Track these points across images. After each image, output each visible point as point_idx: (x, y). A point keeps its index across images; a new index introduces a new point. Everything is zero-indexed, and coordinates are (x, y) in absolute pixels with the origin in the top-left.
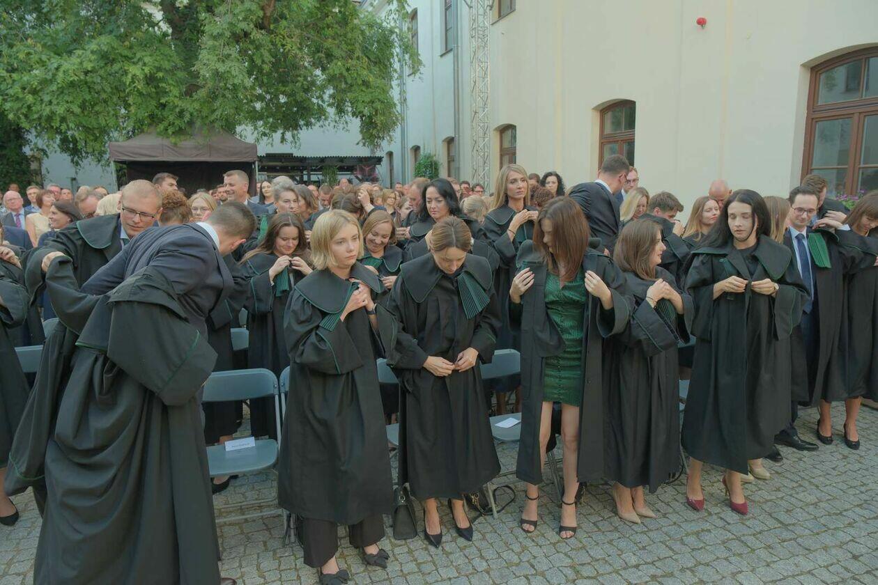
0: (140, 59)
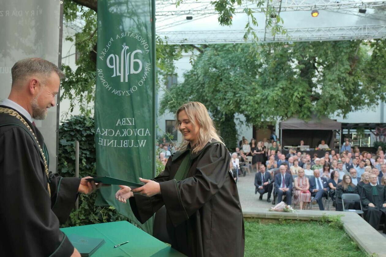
0: (297, 89)
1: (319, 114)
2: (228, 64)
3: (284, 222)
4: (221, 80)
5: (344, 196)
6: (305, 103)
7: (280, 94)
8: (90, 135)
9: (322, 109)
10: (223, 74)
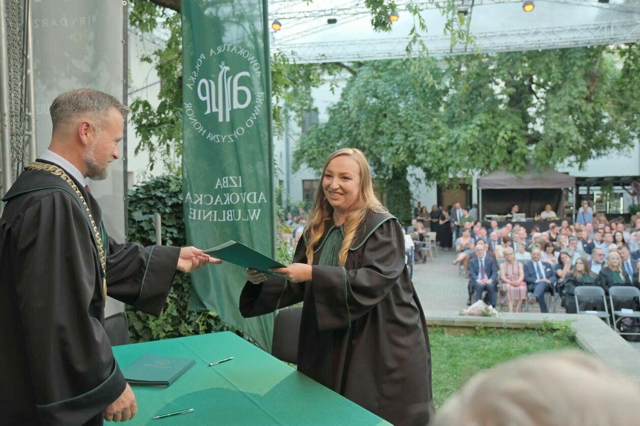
1: (539, 165)
2: (395, 91)
3: (483, 332)
4: (385, 116)
5: (578, 290)
6: (517, 148)
7: (476, 134)
8: (178, 204)
9: (544, 157)
10: (387, 107)
